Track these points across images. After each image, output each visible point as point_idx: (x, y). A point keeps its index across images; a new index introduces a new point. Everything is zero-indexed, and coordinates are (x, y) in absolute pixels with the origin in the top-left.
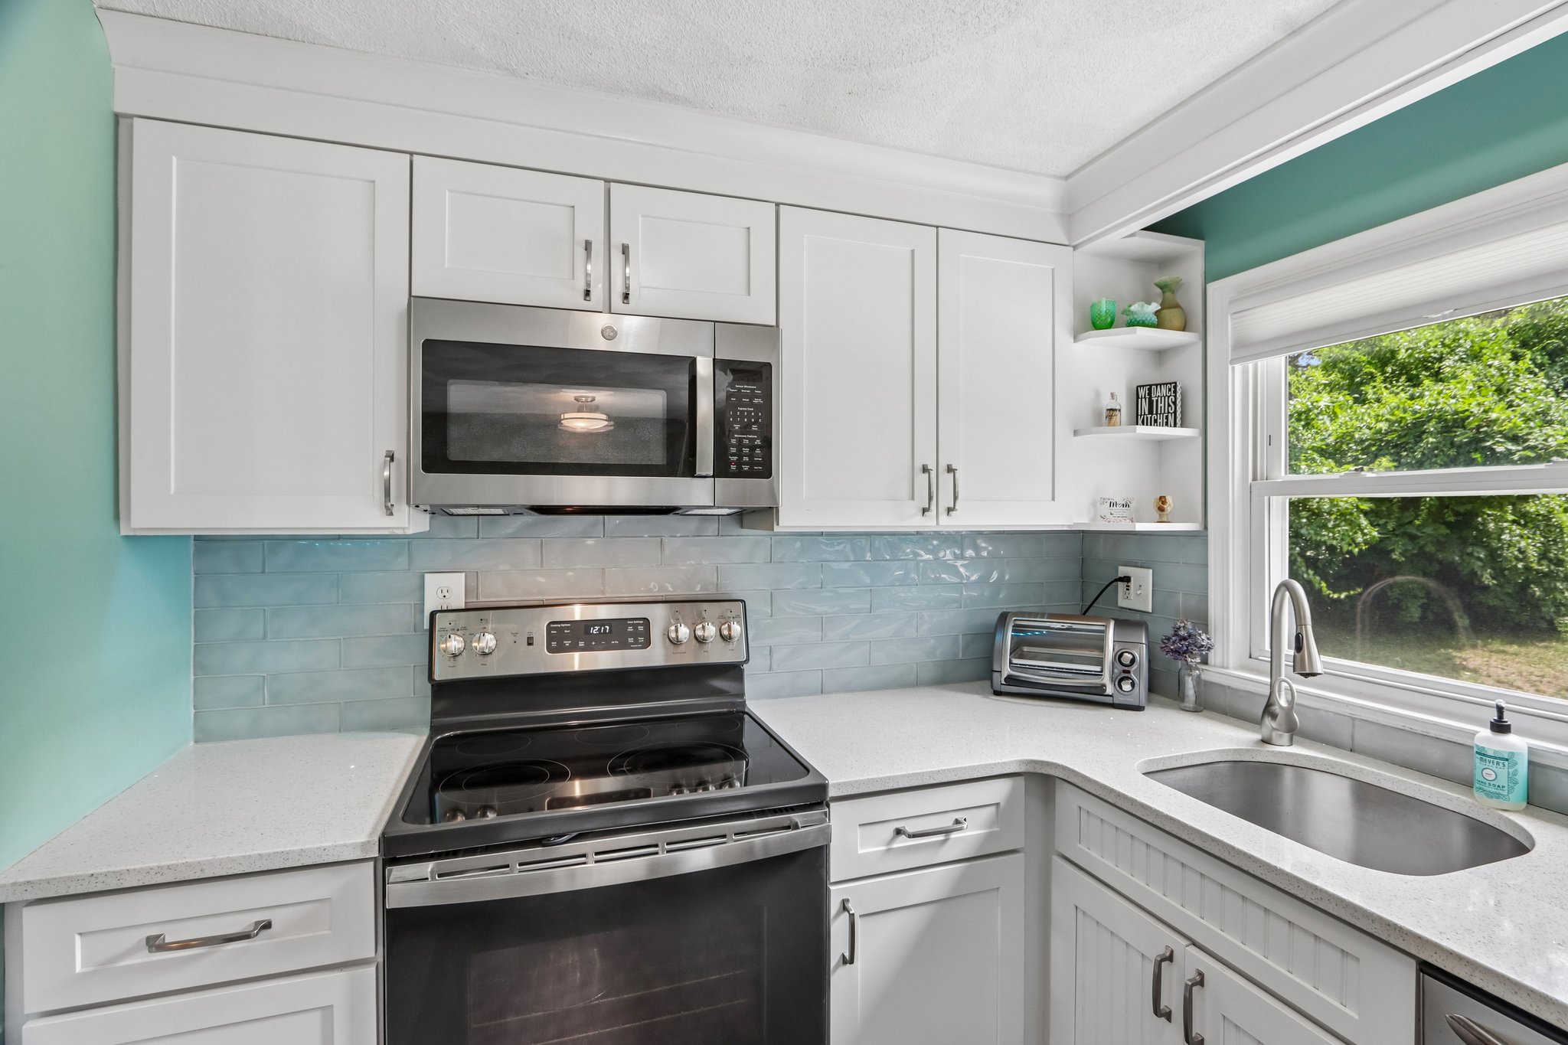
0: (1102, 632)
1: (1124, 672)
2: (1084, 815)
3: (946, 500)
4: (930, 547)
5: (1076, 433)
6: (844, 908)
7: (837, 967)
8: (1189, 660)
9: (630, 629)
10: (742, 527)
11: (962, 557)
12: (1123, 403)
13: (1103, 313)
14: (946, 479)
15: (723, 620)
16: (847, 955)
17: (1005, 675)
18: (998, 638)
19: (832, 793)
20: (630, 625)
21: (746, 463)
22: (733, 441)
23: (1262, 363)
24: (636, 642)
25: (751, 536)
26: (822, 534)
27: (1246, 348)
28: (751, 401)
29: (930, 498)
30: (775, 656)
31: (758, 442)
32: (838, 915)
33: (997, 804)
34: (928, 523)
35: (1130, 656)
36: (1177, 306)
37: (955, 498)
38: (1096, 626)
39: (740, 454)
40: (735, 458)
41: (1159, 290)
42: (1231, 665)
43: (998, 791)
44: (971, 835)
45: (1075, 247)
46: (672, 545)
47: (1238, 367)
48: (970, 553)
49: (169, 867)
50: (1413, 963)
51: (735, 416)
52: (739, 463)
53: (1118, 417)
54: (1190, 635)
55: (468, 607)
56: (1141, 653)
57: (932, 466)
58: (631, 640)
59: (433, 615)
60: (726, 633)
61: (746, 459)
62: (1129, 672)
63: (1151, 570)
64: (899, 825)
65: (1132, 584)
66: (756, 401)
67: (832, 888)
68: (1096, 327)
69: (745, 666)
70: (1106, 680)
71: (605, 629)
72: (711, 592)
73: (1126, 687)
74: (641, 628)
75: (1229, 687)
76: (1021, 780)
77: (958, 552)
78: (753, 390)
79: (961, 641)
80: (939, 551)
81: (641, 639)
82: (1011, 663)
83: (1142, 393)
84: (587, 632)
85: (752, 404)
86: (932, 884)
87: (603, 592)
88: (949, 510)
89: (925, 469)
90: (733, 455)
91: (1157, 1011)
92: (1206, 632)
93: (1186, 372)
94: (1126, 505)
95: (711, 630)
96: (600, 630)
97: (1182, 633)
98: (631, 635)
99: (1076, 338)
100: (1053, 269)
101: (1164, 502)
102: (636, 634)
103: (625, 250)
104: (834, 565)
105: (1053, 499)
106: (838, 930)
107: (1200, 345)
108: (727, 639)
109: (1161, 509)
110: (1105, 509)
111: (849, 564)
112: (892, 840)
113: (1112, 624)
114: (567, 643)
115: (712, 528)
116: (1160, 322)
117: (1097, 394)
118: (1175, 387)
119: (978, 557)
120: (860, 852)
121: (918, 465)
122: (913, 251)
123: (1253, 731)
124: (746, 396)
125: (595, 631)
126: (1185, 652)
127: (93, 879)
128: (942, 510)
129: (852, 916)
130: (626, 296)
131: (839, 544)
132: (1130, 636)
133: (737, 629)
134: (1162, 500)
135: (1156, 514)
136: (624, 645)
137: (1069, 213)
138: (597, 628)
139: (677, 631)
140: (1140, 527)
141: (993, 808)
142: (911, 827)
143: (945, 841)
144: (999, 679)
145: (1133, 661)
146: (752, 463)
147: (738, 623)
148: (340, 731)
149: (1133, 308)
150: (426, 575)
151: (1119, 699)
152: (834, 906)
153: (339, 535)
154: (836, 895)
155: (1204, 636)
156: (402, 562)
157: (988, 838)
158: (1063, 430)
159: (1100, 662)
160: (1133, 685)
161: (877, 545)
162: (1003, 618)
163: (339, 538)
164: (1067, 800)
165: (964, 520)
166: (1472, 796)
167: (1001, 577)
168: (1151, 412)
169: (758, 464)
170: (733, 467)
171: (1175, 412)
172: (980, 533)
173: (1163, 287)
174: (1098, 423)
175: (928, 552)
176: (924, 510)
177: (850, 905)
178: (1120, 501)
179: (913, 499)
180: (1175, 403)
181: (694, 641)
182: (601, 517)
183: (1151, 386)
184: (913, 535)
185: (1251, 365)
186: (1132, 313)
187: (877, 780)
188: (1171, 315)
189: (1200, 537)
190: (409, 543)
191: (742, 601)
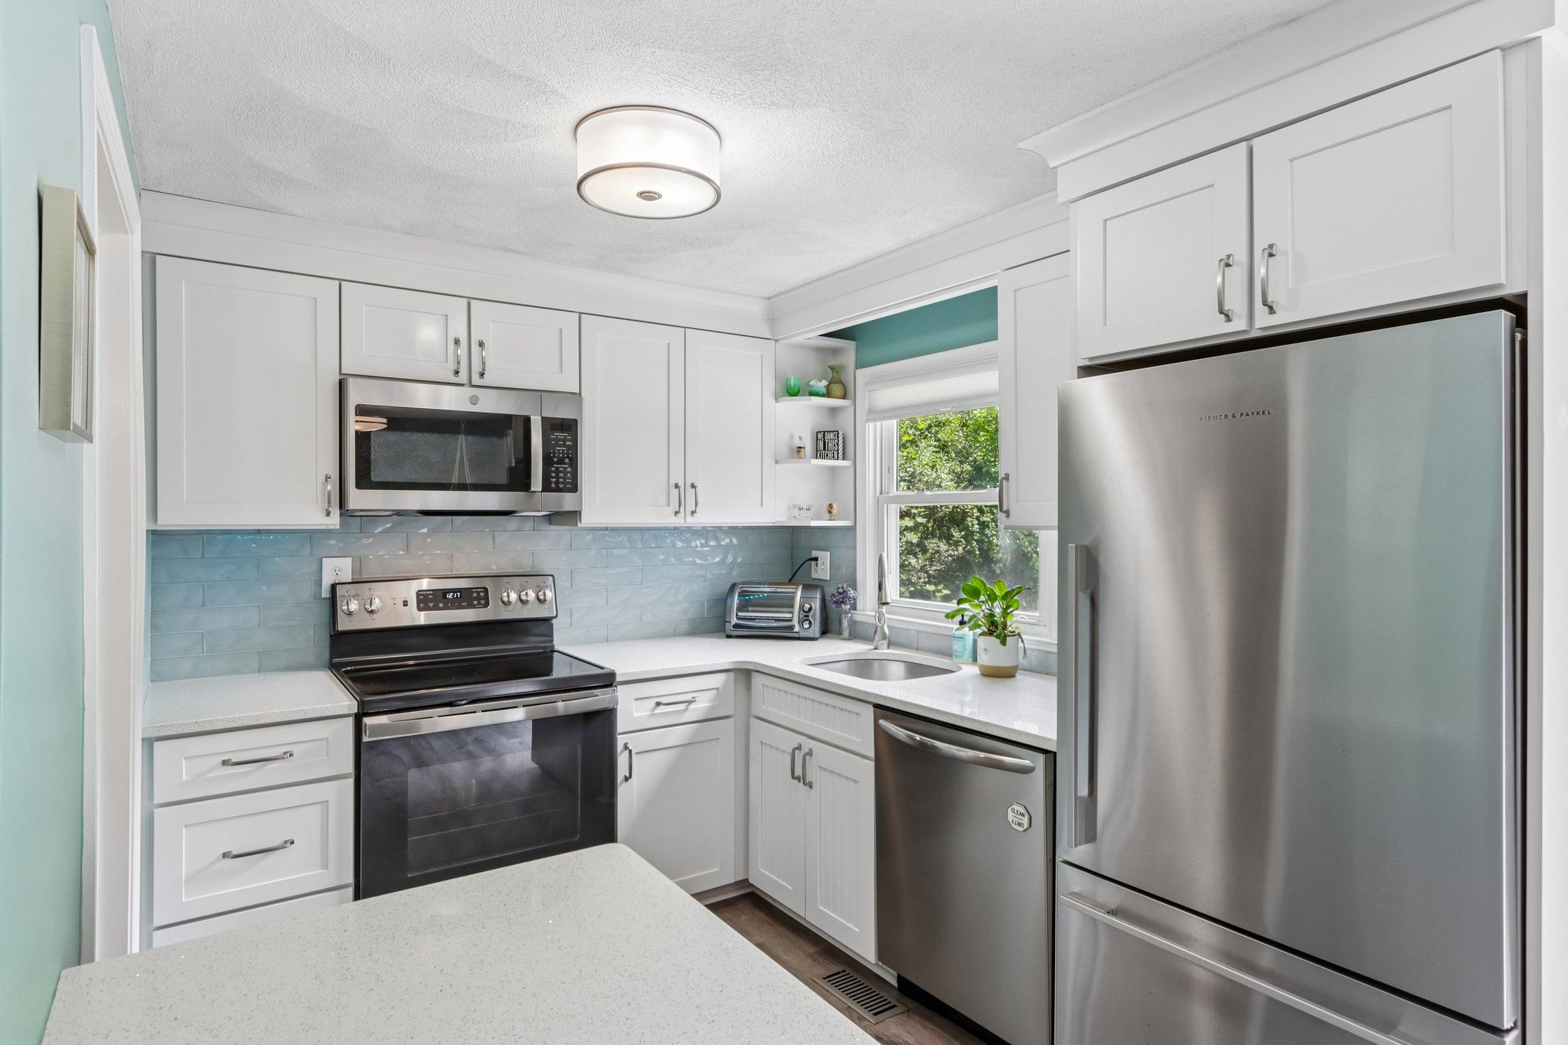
0: (794, 593)
1: (806, 616)
2: (765, 688)
3: (691, 506)
4: (684, 538)
5: (777, 462)
6: (626, 747)
7: (621, 783)
8: (843, 606)
9: (475, 595)
10: (551, 524)
11: (707, 545)
12: (808, 444)
13: (792, 386)
14: (691, 492)
15: (539, 589)
16: (627, 775)
17: (733, 623)
18: (729, 601)
19: (618, 679)
20: (475, 592)
21: (562, 483)
22: (553, 469)
23: (885, 423)
24: (479, 603)
25: (555, 531)
26: (607, 529)
27: (877, 414)
28: (564, 443)
29: (680, 504)
30: (575, 616)
31: (569, 469)
32: (621, 752)
33: (718, 689)
34: (679, 521)
35: (809, 606)
36: (841, 382)
37: (696, 504)
38: (789, 589)
39: (557, 477)
40: (555, 480)
41: (830, 370)
42: (868, 609)
43: (718, 680)
44: (702, 706)
45: (776, 341)
46: (501, 538)
47: (871, 425)
48: (713, 543)
49: (239, 718)
50: (871, 706)
51: (554, 453)
52: (557, 483)
53: (803, 453)
54: (844, 592)
55: (355, 580)
56: (817, 605)
57: (681, 484)
58: (475, 602)
59: (333, 587)
60: (542, 597)
61: (561, 480)
62: (808, 616)
63: (829, 553)
64: (658, 700)
65: (819, 562)
66: (568, 443)
67: (619, 737)
68: (791, 395)
69: (554, 621)
70: (795, 622)
71: (457, 595)
72: (528, 570)
73: (806, 626)
74: (482, 594)
75: (867, 623)
76: (731, 674)
77: (703, 541)
78: (565, 436)
79: (706, 605)
80: (690, 541)
81: (483, 602)
82: (737, 615)
83: (820, 436)
84: (444, 596)
85: (564, 445)
86: (678, 735)
87: (452, 571)
88: (693, 513)
89: (677, 486)
90: (553, 478)
91: (793, 777)
92: (855, 589)
93: (845, 424)
94: (808, 509)
95: (532, 595)
96: (453, 596)
97: (841, 590)
98: (475, 598)
99: (776, 399)
100: (762, 356)
101: (831, 508)
102: (478, 598)
103: (481, 344)
104: (616, 552)
105: (762, 505)
106: (622, 760)
107: (853, 407)
108: (541, 601)
109: (830, 512)
110: (796, 512)
111: (626, 550)
112: (654, 709)
113: (801, 587)
114: (431, 605)
115: (529, 525)
116: (828, 394)
117: (792, 436)
118: (838, 434)
119: (719, 546)
120: (635, 715)
121: (672, 483)
122: (669, 344)
123: (870, 645)
124: (561, 440)
125: (450, 596)
126: (842, 602)
127: (197, 724)
128: (688, 513)
129: (630, 751)
130: (482, 375)
131: (619, 536)
132: (810, 594)
133: (549, 594)
134: (831, 506)
135: (827, 515)
136: (471, 606)
137: (772, 319)
138: (451, 594)
139: (508, 596)
140: (814, 523)
141: (715, 691)
142: (664, 700)
143: (686, 710)
144: (729, 627)
145: (810, 609)
146: (565, 483)
147: (551, 591)
148: (259, 672)
149: (811, 383)
150: (324, 559)
151: (803, 634)
152: (620, 747)
153: (259, 530)
154: (621, 741)
155: (852, 592)
156: (307, 549)
157: (711, 709)
158: (769, 461)
159: (792, 613)
160: (810, 623)
161: (646, 537)
162: (733, 587)
163: (259, 532)
164: (758, 680)
165: (705, 518)
166: (952, 660)
167: (735, 559)
168: (824, 449)
169: (569, 483)
170: (553, 486)
171: (838, 450)
172: (719, 528)
173: (832, 368)
174: (792, 457)
175: (682, 541)
176: (676, 513)
177: (629, 746)
178: (805, 507)
179: (669, 505)
180: (838, 444)
181: (519, 603)
182: (450, 518)
183: (824, 432)
184: (671, 530)
185: (878, 424)
186: (812, 386)
187: (645, 672)
188: (837, 389)
189: (852, 529)
190: (310, 536)
191: (552, 576)
